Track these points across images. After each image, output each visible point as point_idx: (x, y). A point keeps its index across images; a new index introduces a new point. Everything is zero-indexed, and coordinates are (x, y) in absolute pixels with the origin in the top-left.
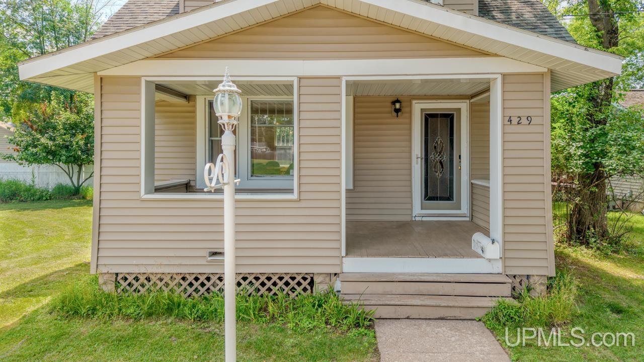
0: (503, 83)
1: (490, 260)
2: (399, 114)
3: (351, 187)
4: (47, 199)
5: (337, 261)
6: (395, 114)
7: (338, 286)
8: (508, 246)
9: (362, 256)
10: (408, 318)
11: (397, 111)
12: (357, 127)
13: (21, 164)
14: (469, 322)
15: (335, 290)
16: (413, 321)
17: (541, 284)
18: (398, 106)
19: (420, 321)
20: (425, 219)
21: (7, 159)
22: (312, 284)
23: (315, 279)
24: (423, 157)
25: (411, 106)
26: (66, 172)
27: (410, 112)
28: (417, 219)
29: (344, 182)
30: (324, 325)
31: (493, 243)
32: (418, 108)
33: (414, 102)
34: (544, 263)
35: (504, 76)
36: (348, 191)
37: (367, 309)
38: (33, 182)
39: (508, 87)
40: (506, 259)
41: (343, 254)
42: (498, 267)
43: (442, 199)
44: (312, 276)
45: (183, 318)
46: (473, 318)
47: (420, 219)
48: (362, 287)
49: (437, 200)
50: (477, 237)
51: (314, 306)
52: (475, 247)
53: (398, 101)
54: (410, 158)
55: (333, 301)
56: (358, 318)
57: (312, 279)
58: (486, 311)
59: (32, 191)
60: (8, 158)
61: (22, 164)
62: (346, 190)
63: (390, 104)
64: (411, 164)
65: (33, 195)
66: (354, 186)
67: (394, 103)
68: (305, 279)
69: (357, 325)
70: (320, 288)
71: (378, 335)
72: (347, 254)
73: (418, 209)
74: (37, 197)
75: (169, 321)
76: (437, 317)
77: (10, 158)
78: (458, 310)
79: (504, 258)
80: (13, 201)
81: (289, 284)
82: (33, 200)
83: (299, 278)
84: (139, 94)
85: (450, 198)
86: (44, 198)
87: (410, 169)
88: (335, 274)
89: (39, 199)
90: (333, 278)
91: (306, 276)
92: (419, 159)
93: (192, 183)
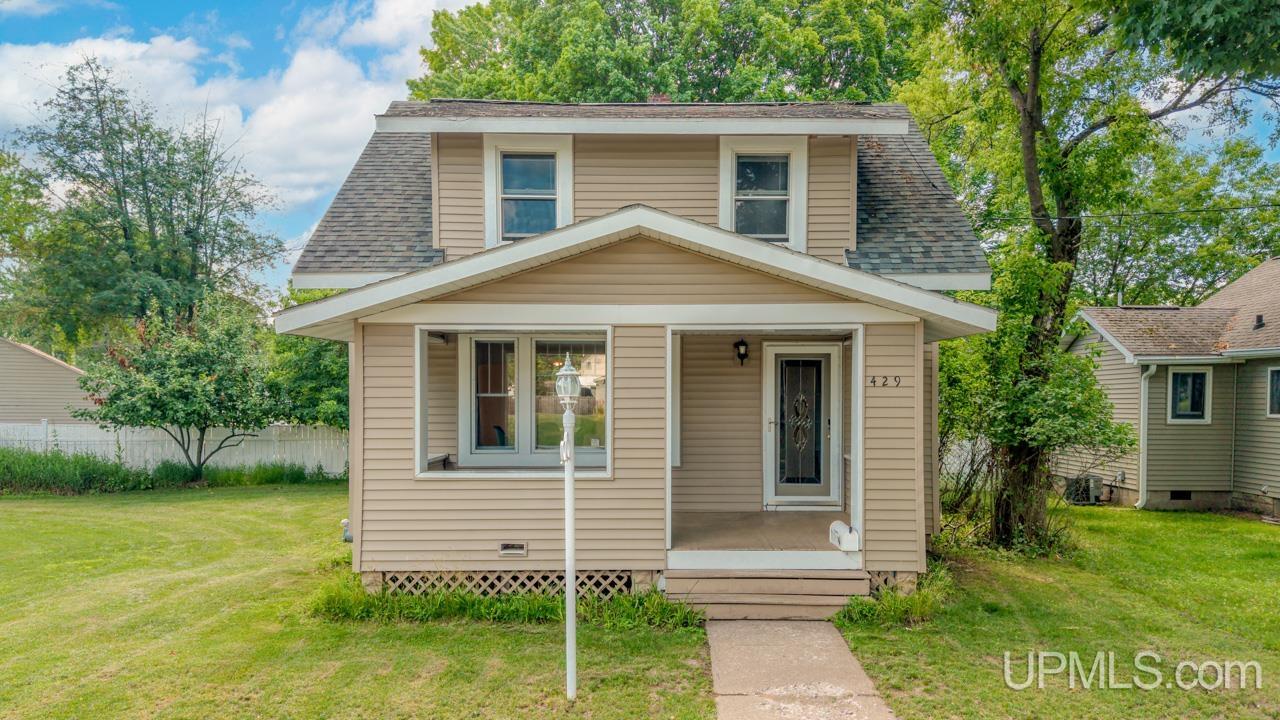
0: (866, 335)
1: (847, 553)
2: (745, 361)
3: (678, 464)
4: (147, 488)
5: (660, 555)
6: (739, 361)
7: (662, 583)
8: (870, 536)
9: (692, 549)
10: (745, 619)
11: (742, 357)
12: (686, 378)
13: (102, 427)
14: (817, 623)
15: (659, 589)
16: (751, 622)
17: (910, 581)
18: (742, 350)
19: (759, 622)
20: (780, 509)
21: (80, 418)
22: (628, 584)
23: (633, 577)
24: (779, 421)
25: (761, 349)
26: (176, 439)
27: (760, 359)
28: (770, 509)
29: (670, 457)
30: (645, 625)
31: (850, 532)
32: (770, 352)
33: (765, 344)
34: (913, 557)
35: (867, 326)
36: (674, 469)
37: (697, 608)
38: (119, 457)
39: (870, 340)
40: (868, 553)
41: (669, 546)
42: (856, 562)
43: (804, 480)
44: (629, 574)
45: (479, 618)
46: (822, 618)
47: (773, 508)
48: (689, 585)
49: (798, 482)
50: (837, 527)
51: (633, 605)
52: (832, 540)
53: (743, 343)
54: (761, 423)
55: (655, 598)
56: (686, 618)
57: (629, 578)
58: (837, 610)
59: (121, 474)
60: (82, 415)
61: (106, 427)
62: (673, 467)
63: (732, 347)
64: (760, 431)
65: (125, 480)
66: (682, 462)
67: (737, 345)
68: (620, 578)
69: (685, 624)
70: (640, 587)
71: (708, 632)
72: (673, 547)
73: (772, 496)
74: (130, 484)
75: (464, 622)
76: (779, 617)
77: (84, 415)
78: (804, 609)
79: (863, 551)
80: (92, 491)
81: (601, 584)
82: (125, 489)
83: (612, 577)
84: (413, 346)
85: (816, 479)
86: (142, 487)
87: (760, 439)
88: (659, 571)
89: (134, 488)
90: (656, 576)
91: (621, 575)
92: (773, 425)
93: (452, 459)
